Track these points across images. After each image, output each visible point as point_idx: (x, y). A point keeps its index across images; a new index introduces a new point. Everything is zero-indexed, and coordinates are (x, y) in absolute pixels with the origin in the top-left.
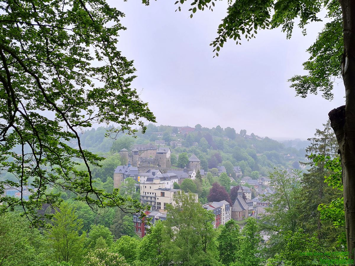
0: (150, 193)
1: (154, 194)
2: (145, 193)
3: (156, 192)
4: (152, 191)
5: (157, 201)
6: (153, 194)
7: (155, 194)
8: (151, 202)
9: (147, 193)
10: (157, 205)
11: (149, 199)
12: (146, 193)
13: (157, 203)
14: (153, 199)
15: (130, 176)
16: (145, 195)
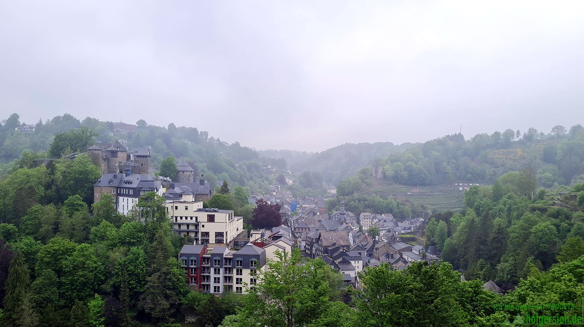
0: (186, 218)
1: (194, 219)
2: (174, 218)
3: (199, 214)
4: (189, 213)
5: (201, 230)
6: (191, 218)
7: (196, 218)
8: (188, 232)
9: (179, 219)
10: (202, 236)
11: (184, 228)
12: (176, 218)
13: (202, 233)
14: (192, 228)
15: (143, 189)
16: (174, 222)
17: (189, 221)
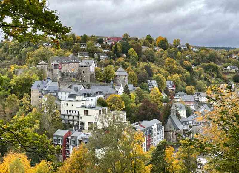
0: (73, 112)
4: (74, 109)
5: (80, 120)
7: (78, 112)
8: (73, 121)
9: (68, 112)
10: (80, 124)
11: (71, 118)
13: (80, 122)
14: (76, 118)
15: (50, 92)
16: (66, 114)
17: (74, 114)
